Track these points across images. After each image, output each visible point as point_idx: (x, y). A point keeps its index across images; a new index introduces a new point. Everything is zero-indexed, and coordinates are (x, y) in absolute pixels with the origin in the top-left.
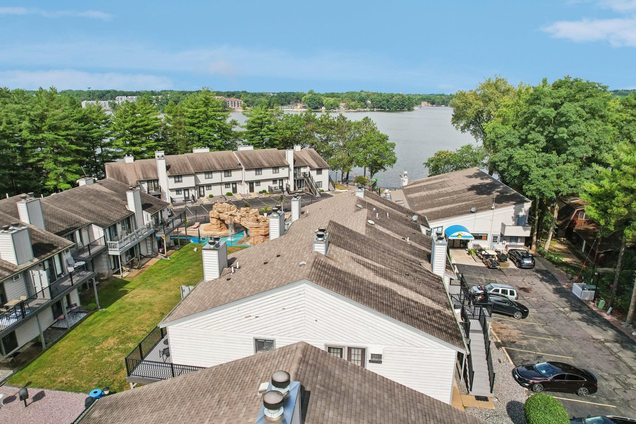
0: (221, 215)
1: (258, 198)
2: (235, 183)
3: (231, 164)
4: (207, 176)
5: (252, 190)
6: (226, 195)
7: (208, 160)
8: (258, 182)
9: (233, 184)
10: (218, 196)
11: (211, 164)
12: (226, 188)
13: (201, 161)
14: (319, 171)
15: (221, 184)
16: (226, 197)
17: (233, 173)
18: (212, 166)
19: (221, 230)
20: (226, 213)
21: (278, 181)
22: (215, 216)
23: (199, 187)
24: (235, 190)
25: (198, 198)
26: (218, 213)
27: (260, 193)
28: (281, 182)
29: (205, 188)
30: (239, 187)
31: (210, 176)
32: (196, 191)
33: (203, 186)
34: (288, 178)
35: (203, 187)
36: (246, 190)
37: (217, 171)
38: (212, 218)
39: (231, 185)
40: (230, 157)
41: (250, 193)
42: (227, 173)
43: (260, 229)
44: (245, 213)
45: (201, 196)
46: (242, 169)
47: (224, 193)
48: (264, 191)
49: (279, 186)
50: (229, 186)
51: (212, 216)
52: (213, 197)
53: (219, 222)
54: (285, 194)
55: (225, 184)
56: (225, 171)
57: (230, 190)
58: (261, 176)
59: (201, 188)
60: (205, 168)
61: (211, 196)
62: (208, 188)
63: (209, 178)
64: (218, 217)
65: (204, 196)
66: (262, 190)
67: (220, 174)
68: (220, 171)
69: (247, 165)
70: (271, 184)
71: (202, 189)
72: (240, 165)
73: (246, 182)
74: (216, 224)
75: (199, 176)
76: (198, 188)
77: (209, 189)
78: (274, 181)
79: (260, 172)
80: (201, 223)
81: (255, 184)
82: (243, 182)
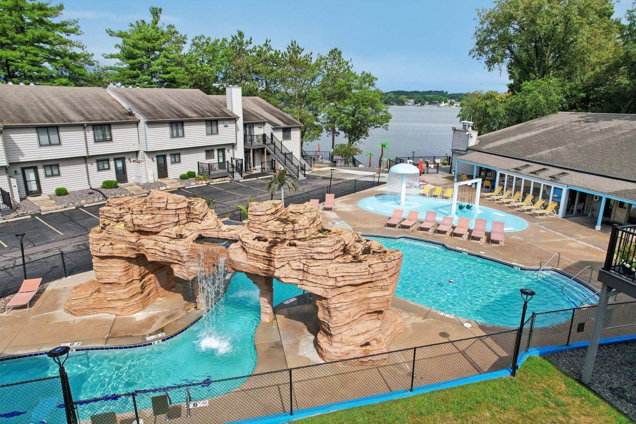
0: (147, 242)
1: (184, 188)
2: (121, 157)
3: (107, 111)
4: (44, 139)
5: (163, 172)
6: (103, 187)
7: (43, 102)
8: (176, 154)
9: (115, 160)
10: (82, 191)
11: (51, 110)
12: (99, 170)
13: (21, 102)
14: (286, 131)
15: (85, 159)
16: (103, 191)
17: (116, 132)
18: (55, 114)
19: (144, 305)
20: (174, 231)
21: (216, 153)
22: (120, 248)
23: (23, 169)
24: (122, 175)
25: (21, 199)
26: (133, 238)
27: (183, 178)
28: (221, 154)
29: (41, 171)
30: (131, 167)
31: (54, 138)
32: (14, 181)
33: (33, 166)
34: (233, 146)
35: (35, 169)
36: (150, 172)
37: (72, 126)
38: (102, 258)
39: (112, 163)
40: (104, 101)
41: (159, 180)
42: (100, 132)
43: (371, 290)
44: (274, 225)
45: (29, 193)
46: (137, 123)
47: (97, 183)
48: (191, 175)
49: (219, 163)
50: (106, 166)
51: (106, 251)
52: (66, 193)
53: (136, 270)
54: (236, 179)
55: (98, 161)
56: (95, 126)
57: (111, 175)
58: (182, 139)
59: (26, 171)
60: (35, 119)
61: (61, 192)
62: (49, 172)
63: (50, 144)
64: (131, 254)
65: (39, 192)
66: (185, 172)
67: (82, 133)
68: (82, 126)
69: (149, 114)
70: (201, 157)
71: (31, 176)
72: (131, 114)
73: (148, 153)
74: (124, 281)
75: (18, 138)
76: (19, 171)
77: (53, 175)
78: (209, 151)
79: (180, 131)
80: (48, 277)
81: (168, 159)
82: (141, 154)
